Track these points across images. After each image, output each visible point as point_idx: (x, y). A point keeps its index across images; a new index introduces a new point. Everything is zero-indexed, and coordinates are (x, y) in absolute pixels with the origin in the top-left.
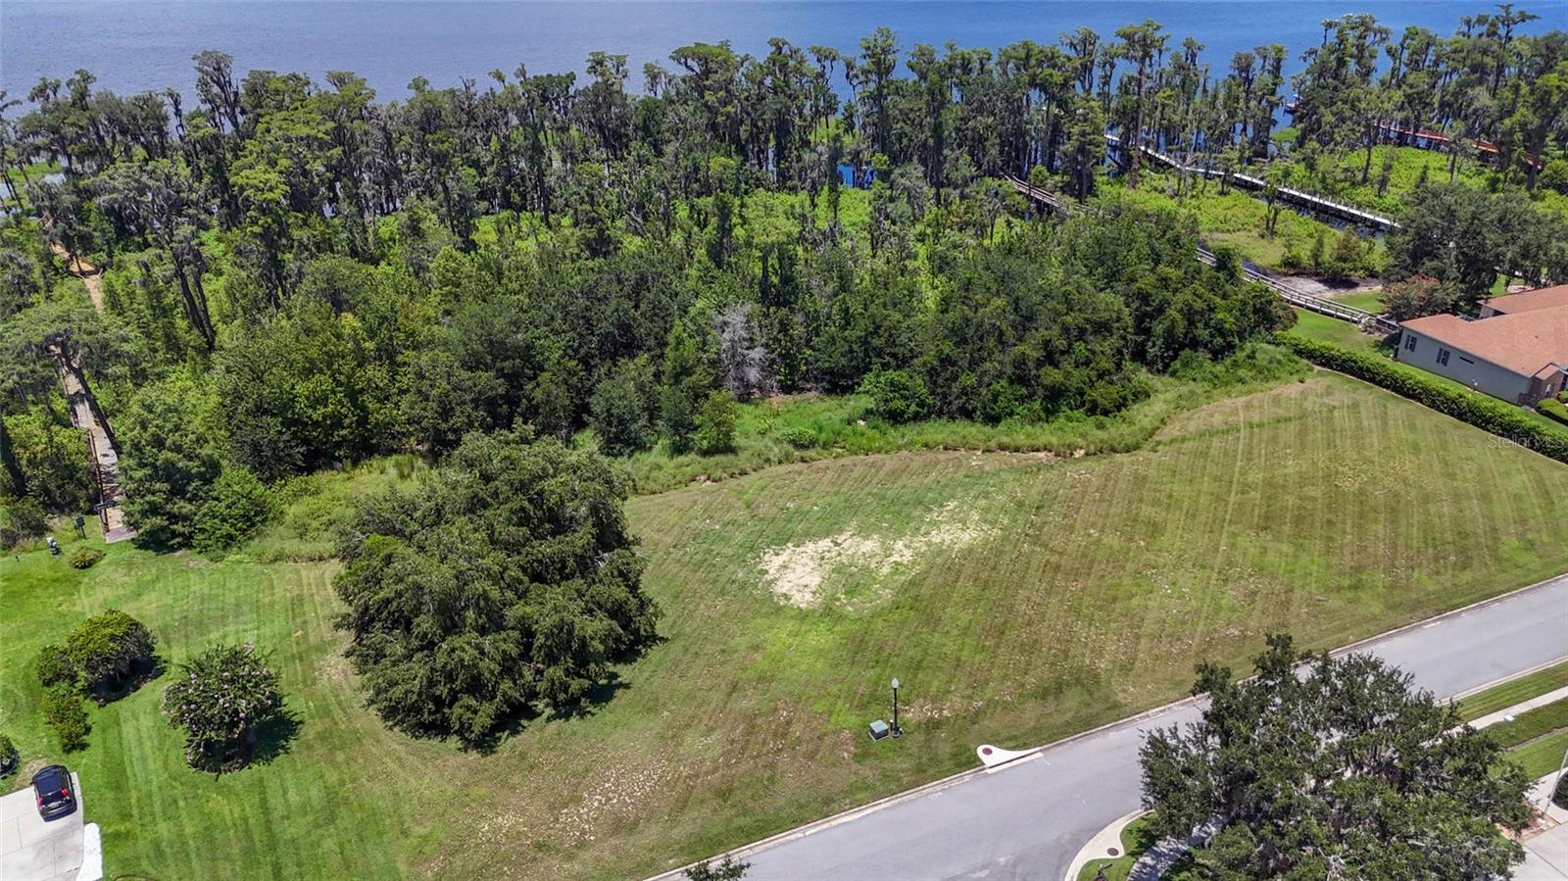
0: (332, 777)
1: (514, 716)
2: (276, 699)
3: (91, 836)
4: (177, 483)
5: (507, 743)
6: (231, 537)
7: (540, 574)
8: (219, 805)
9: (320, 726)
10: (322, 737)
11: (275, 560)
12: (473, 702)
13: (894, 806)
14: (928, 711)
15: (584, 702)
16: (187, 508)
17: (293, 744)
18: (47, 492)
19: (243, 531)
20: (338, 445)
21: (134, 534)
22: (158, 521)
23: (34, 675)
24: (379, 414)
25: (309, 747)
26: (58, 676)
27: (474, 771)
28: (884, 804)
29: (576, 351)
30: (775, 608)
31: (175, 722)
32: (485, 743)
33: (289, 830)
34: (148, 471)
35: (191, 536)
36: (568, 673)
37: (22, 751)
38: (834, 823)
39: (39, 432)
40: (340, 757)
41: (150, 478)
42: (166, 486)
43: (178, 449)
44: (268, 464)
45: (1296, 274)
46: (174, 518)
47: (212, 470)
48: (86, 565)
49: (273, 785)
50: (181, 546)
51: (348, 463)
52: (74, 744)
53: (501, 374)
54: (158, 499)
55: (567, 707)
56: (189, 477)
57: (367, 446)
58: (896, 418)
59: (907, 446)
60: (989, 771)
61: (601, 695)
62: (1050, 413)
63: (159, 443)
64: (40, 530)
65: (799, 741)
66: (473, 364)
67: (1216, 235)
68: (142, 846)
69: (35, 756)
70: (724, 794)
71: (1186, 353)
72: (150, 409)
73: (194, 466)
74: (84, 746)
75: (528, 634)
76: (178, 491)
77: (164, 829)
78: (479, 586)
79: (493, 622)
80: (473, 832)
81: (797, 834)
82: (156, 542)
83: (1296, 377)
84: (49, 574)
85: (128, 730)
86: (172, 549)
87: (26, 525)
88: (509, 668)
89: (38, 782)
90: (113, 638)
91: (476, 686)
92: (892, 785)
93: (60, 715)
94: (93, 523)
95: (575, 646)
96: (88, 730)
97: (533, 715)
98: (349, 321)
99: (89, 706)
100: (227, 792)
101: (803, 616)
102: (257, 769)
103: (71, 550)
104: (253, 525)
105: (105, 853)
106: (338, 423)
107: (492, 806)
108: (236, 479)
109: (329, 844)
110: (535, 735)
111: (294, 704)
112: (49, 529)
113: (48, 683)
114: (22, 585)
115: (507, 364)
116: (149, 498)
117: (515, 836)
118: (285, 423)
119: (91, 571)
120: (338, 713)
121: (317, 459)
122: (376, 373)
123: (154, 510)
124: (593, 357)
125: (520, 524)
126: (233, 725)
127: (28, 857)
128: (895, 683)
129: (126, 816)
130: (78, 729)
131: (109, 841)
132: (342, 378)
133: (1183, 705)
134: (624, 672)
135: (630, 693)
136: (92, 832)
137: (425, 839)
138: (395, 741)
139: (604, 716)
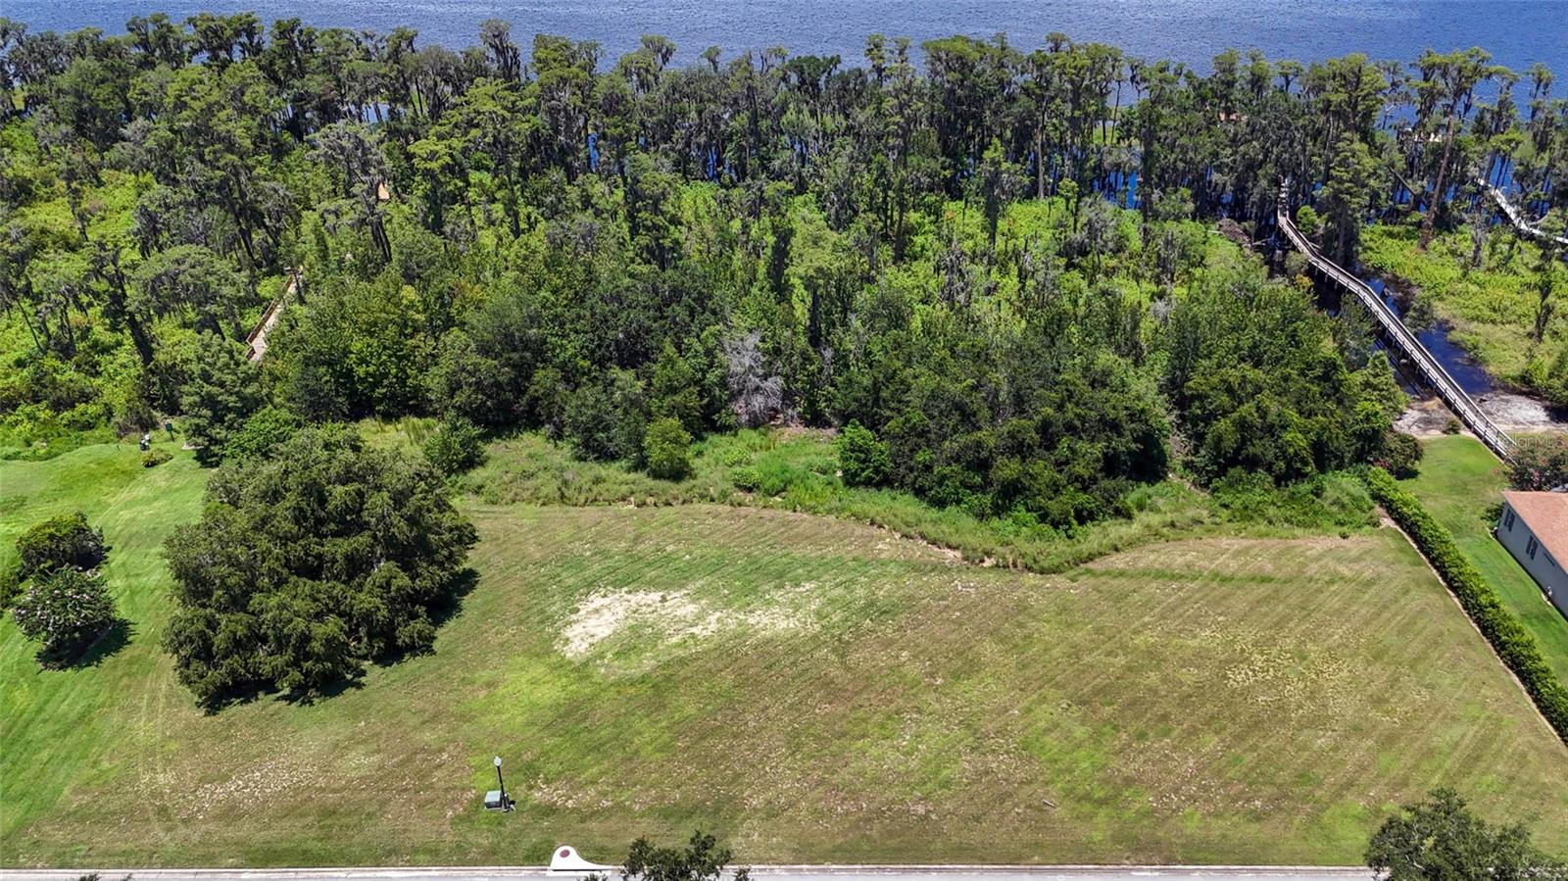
7: (303, 570)
13: (440, 877)
20: (380, 401)
24: (418, 380)
29: (591, 351)
30: (546, 651)
32: (214, 702)
36: (292, 663)
38: (378, 874)
42: (209, 413)
43: (222, 384)
44: (312, 410)
45: (1528, 395)
48: (152, 464)
53: (508, 363)
55: (299, 693)
56: (227, 409)
57: (409, 405)
58: (851, 480)
59: (840, 511)
60: (550, 874)
62: (999, 510)
65: (429, 786)
66: (485, 350)
67: (1474, 326)
71: (1235, 472)
83: (1339, 529)
84: (125, 467)
86: (207, 466)
98: (408, 292)
100: (36, 684)
101: (560, 666)
107: (168, 762)
115: (516, 356)
117: (155, 794)
123: (201, 431)
132: (390, 344)
133: (787, 870)
134: (373, 673)
137: (101, 773)
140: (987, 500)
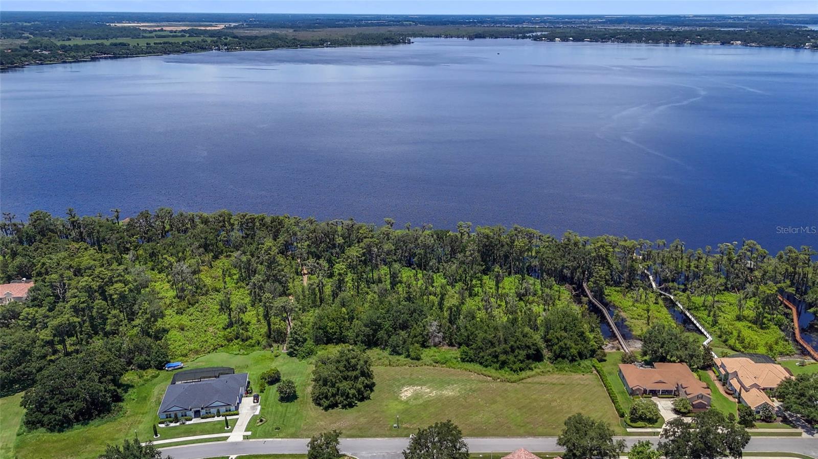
0: (299, 408)
1: (334, 405)
2: (295, 392)
3: (259, 408)
4: (297, 342)
5: (330, 410)
6: (304, 357)
7: (345, 378)
8: (280, 408)
9: (301, 399)
10: (301, 401)
11: (310, 364)
12: (325, 400)
14: (408, 426)
15: (347, 407)
16: (298, 348)
17: (295, 401)
18: (275, 338)
19: (307, 356)
20: (334, 339)
21: (287, 351)
22: (292, 350)
23: (260, 378)
24: (345, 333)
25: (298, 402)
26: (263, 378)
27: (322, 414)
28: (386, 438)
29: (393, 326)
30: (397, 399)
31: (277, 391)
32: (326, 409)
33: (288, 415)
34: (292, 339)
35: (297, 355)
36: (344, 399)
37: (253, 391)
39: (278, 322)
40: (302, 405)
41: (292, 340)
42: (295, 342)
43: (299, 335)
44: (318, 341)
46: (295, 350)
47: (305, 340)
48: (277, 356)
49: (289, 407)
50: (294, 356)
51: (335, 344)
52: (262, 391)
53: (372, 329)
54: (293, 345)
55: (344, 407)
56: (299, 341)
57: (342, 340)
58: (463, 360)
59: (461, 368)
61: (351, 405)
63: (295, 333)
64: (271, 346)
65: (380, 424)
66: (366, 326)
67: (632, 320)
68: (266, 411)
69: (255, 392)
70: (360, 429)
71: (559, 359)
72: (296, 325)
73: (301, 339)
74: (263, 392)
75: (338, 389)
76: (297, 344)
77: (270, 409)
78: (331, 378)
79: (333, 386)
80: (315, 423)
81: (367, 439)
82: (291, 354)
83: (583, 373)
84: (269, 357)
85: (271, 391)
86: (293, 357)
87: (269, 345)
88: (334, 395)
89: (254, 396)
90: (273, 373)
91: (326, 397)
92: (391, 436)
93: (261, 385)
94: (281, 347)
95: (346, 394)
96: (265, 390)
97: (337, 407)
98: (344, 309)
99: (266, 385)
100: (282, 406)
101: (401, 402)
102: (288, 403)
103: (275, 352)
104: (309, 354)
105: (260, 410)
106: (335, 333)
107: (321, 420)
108: (310, 344)
109: (293, 419)
110: (336, 410)
111: (299, 393)
112: (272, 346)
113: (261, 379)
114: (264, 358)
115: (374, 327)
116: (291, 344)
117: (322, 426)
118: (324, 332)
119: (277, 358)
120: (305, 398)
121: (329, 341)
122: (347, 323)
123: (291, 347)
124: (397, 328)
125: (344, 367)
126: (286, 394)
127: (249, 408)
128: (398, 416)
129: (265, 406)
130: (263, 389)
131: (262, 409)
132: (338, 324)
134: (359, 403)
135: (357, 407)
136: (260, 406)
137: (308, 422)
138: (312, 405)
139: (350, 410)
140: (498, 365)
